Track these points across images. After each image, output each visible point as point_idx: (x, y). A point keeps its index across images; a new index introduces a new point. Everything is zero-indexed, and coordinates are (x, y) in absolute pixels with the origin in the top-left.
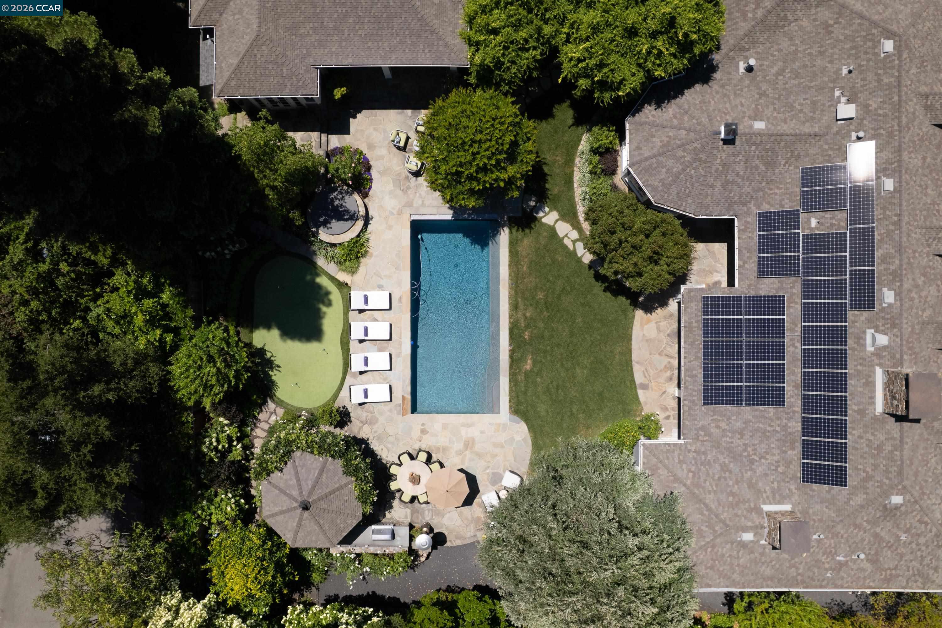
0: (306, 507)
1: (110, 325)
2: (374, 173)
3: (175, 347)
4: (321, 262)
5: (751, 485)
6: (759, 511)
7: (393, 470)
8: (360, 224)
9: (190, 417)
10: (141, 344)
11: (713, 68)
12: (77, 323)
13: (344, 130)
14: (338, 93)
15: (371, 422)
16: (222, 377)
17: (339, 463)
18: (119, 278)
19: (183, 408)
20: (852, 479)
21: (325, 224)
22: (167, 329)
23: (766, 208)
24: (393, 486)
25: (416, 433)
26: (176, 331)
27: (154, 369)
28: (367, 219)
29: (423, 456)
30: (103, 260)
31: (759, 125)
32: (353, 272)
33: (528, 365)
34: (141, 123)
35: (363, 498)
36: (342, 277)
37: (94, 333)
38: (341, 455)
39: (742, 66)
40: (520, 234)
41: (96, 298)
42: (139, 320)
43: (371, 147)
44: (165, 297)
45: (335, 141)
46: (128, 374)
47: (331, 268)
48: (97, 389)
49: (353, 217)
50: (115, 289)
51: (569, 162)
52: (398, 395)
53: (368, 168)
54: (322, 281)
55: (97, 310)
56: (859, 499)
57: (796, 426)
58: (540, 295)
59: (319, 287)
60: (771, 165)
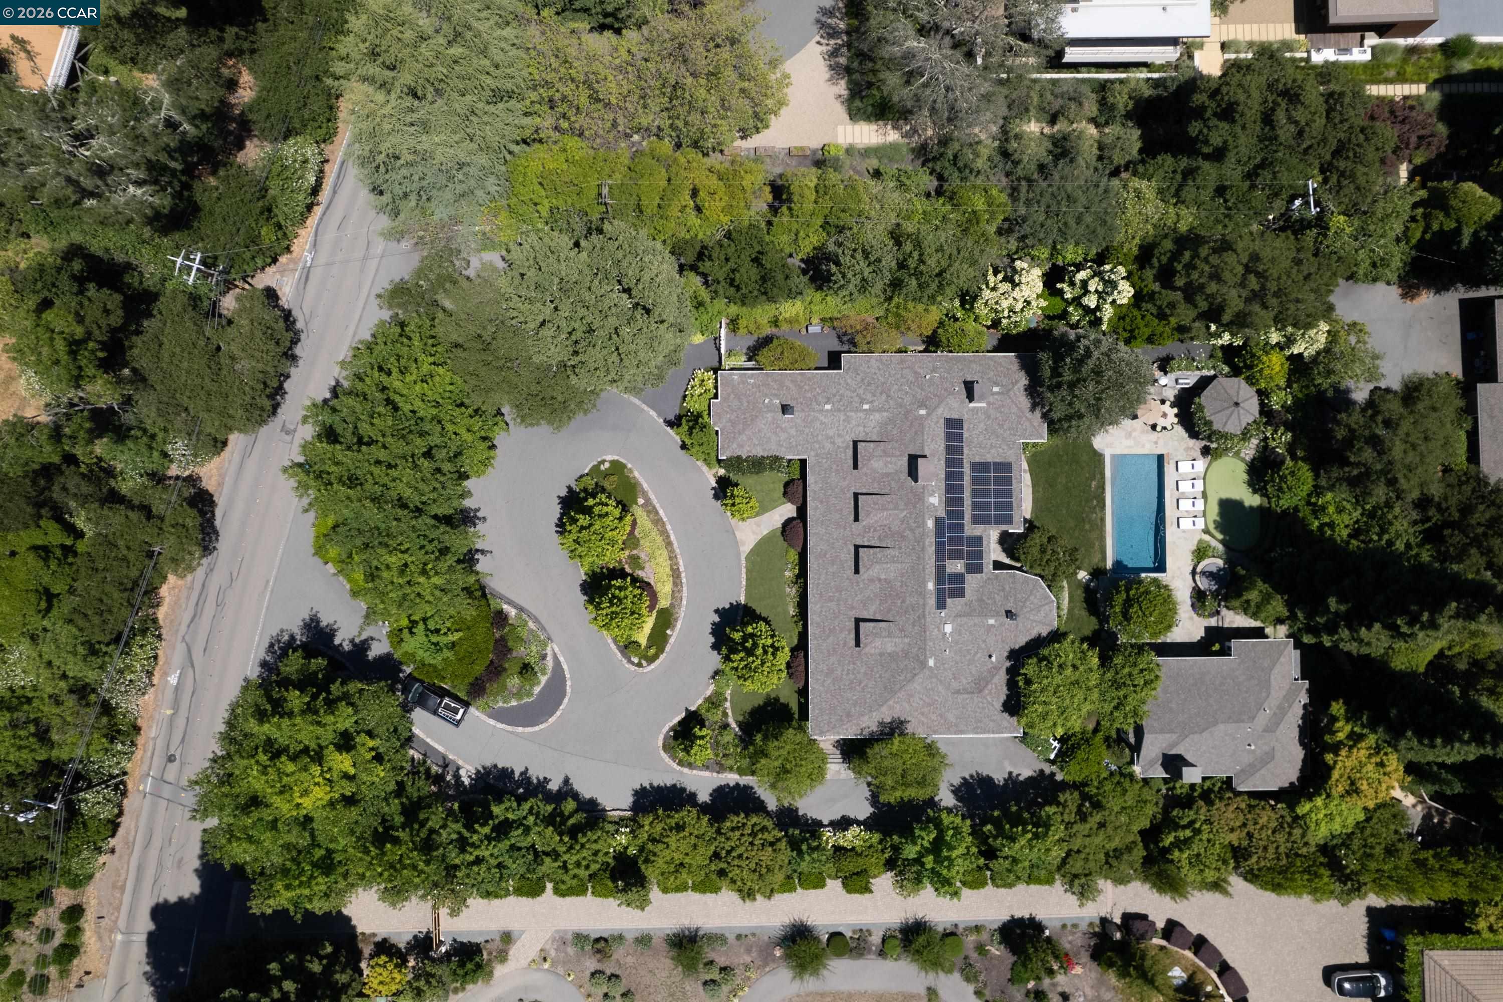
0: (1237, 404)
1: (1348, 506)
2: (1189, 602)
3: (1309, 495)
4: (1220, 547)
5: (989, 417)
6: (989, 404)
7: (1176, 420)
8: (1199, 569)
9: (1300, 453)
10: (1329, 496)
11: (1009, 658)
12: (1368, 507)
13: (1208, 629)
14: (1217, 647)
15: (1188, 449)
16: (1283, 478)
17: (1215, 427)
18: (1345, 533)
19: (1303, 459)
20: (942, 421)
21: (1220, 570)
22: (1315, 504)
23: (978, 576)
24: (1175, 410)
25: (1161, 442)
26: (1309, 503)
27: (1323, 482)
28: (1194, 573)
29: (1159, 428)
30: (1354, 542)
31: (991, 621)
32: (1200, 541)
33: (1094, 484)
34: (1339, 602)
35: (1201, 408)
36: (1207, 538)
37: (1357, 501)
38: (1214, 433)
39: (993, 659)
40: (1101, 565)
41: (1357, 522)
42: (1331, 509)
43: (1191, 618)
44: (1316, 523)
45: (1213, 622)
46: (1338, 479)
47: (1214, 543)
48: (1355, 472)
49: (1203, 573)
50: (1347, 526)
51: (1070, 610)
52: (1173, 465)
53: (1193, 605)
54: (1220, 537)
55: (1357, 514)
56: (940, 411)
57: (966, 451)
58: (1087, 527)
59: (1221, 532)
60: (980, 600)
